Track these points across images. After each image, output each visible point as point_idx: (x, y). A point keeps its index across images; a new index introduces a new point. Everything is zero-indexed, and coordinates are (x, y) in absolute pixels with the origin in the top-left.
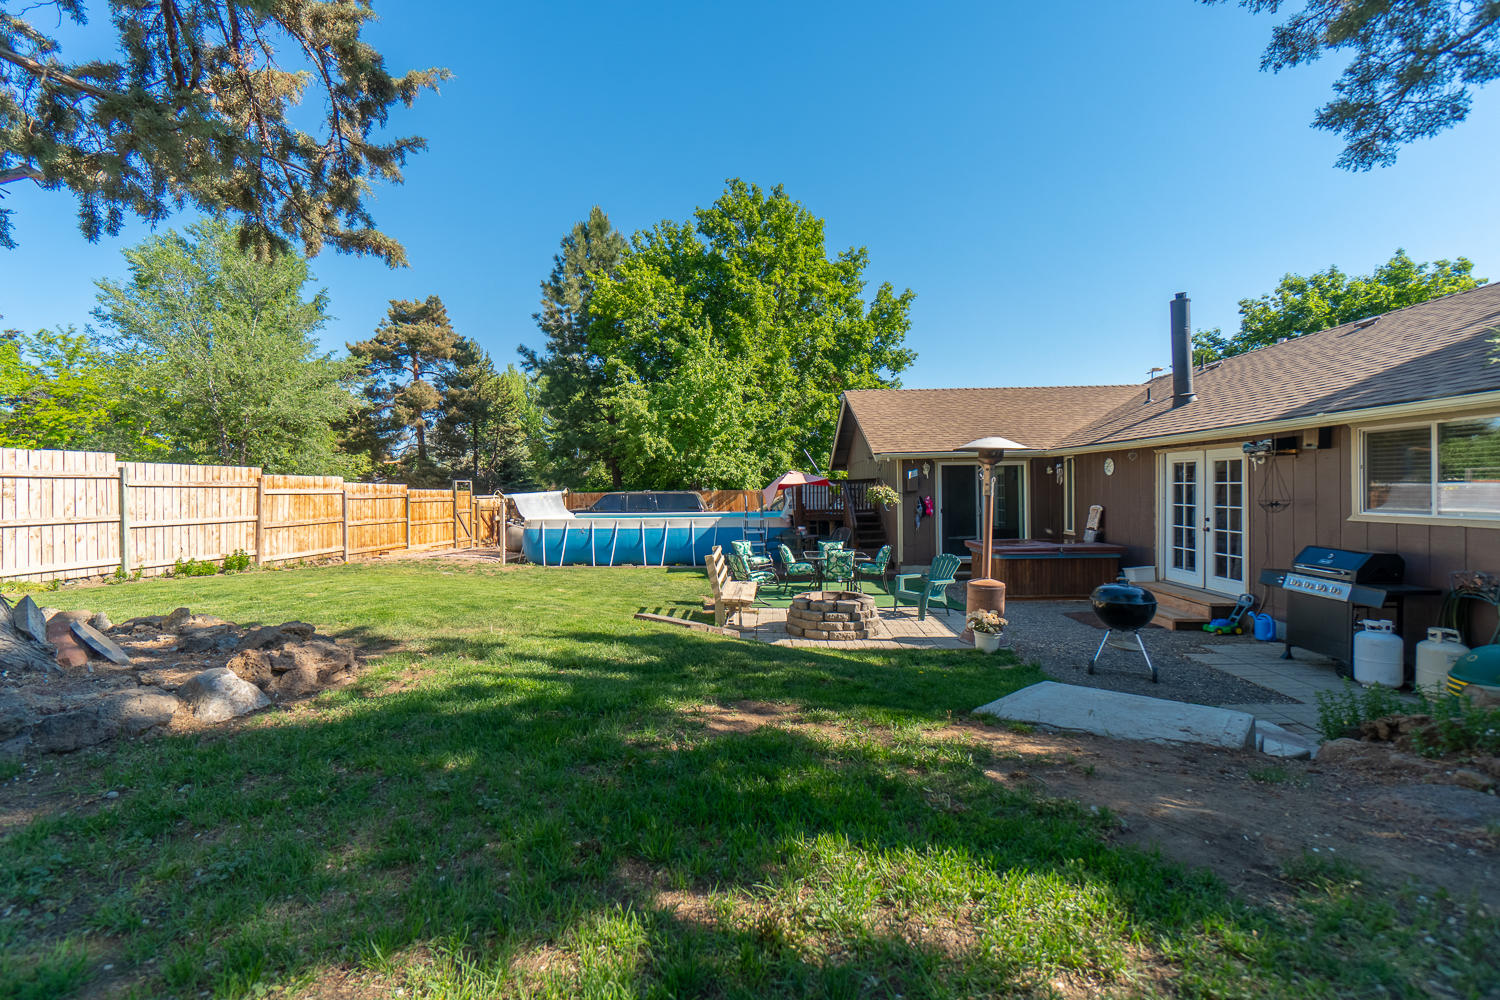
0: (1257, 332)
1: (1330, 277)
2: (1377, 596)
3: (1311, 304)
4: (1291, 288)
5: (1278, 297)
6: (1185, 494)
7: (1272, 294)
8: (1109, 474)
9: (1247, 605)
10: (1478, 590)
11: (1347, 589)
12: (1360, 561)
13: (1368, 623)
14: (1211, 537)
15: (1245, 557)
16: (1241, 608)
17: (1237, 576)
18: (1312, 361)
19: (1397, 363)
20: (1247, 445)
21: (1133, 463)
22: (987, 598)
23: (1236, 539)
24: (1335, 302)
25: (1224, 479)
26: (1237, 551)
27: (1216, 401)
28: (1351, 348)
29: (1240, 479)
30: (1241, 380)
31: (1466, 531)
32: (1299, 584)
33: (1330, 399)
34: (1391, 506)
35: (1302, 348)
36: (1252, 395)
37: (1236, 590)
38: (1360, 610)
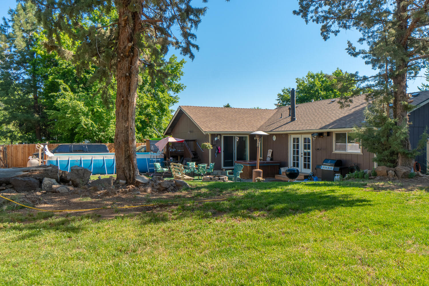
0: (301, 90)
1: (321, 74)
2: (338, 169)
3: (316, 83)
4: (311, 76)
5: (307, 78)
6: (296, 147)
7: (305, 77)
8: (274, 140)
9: (312, 175)
10: (353, 166)
11: (333, 167)
12: (335, 161)
13: (336, 174)
14: (303, 158)
15: (311, 163)
16: (310, 176)
17: (309, 168)
18: (323, 111)
19: (341, 117)
20: (312, 134)
21: (283, 137)
22: (258, 174)
23: (309, 158)
24: (322, 83)
25: (306, 143)
26: (309, 161)
27: (303, 121)
28: (331, 109)
29: (310, 143)
30: (307, 114)
31: (351, 155)
32: (324, 167)
33: (329, 125)
34: (339, 149)
35: (319, 106)
36: (312, 121)
37: (309, 171)
38: (335, 172)
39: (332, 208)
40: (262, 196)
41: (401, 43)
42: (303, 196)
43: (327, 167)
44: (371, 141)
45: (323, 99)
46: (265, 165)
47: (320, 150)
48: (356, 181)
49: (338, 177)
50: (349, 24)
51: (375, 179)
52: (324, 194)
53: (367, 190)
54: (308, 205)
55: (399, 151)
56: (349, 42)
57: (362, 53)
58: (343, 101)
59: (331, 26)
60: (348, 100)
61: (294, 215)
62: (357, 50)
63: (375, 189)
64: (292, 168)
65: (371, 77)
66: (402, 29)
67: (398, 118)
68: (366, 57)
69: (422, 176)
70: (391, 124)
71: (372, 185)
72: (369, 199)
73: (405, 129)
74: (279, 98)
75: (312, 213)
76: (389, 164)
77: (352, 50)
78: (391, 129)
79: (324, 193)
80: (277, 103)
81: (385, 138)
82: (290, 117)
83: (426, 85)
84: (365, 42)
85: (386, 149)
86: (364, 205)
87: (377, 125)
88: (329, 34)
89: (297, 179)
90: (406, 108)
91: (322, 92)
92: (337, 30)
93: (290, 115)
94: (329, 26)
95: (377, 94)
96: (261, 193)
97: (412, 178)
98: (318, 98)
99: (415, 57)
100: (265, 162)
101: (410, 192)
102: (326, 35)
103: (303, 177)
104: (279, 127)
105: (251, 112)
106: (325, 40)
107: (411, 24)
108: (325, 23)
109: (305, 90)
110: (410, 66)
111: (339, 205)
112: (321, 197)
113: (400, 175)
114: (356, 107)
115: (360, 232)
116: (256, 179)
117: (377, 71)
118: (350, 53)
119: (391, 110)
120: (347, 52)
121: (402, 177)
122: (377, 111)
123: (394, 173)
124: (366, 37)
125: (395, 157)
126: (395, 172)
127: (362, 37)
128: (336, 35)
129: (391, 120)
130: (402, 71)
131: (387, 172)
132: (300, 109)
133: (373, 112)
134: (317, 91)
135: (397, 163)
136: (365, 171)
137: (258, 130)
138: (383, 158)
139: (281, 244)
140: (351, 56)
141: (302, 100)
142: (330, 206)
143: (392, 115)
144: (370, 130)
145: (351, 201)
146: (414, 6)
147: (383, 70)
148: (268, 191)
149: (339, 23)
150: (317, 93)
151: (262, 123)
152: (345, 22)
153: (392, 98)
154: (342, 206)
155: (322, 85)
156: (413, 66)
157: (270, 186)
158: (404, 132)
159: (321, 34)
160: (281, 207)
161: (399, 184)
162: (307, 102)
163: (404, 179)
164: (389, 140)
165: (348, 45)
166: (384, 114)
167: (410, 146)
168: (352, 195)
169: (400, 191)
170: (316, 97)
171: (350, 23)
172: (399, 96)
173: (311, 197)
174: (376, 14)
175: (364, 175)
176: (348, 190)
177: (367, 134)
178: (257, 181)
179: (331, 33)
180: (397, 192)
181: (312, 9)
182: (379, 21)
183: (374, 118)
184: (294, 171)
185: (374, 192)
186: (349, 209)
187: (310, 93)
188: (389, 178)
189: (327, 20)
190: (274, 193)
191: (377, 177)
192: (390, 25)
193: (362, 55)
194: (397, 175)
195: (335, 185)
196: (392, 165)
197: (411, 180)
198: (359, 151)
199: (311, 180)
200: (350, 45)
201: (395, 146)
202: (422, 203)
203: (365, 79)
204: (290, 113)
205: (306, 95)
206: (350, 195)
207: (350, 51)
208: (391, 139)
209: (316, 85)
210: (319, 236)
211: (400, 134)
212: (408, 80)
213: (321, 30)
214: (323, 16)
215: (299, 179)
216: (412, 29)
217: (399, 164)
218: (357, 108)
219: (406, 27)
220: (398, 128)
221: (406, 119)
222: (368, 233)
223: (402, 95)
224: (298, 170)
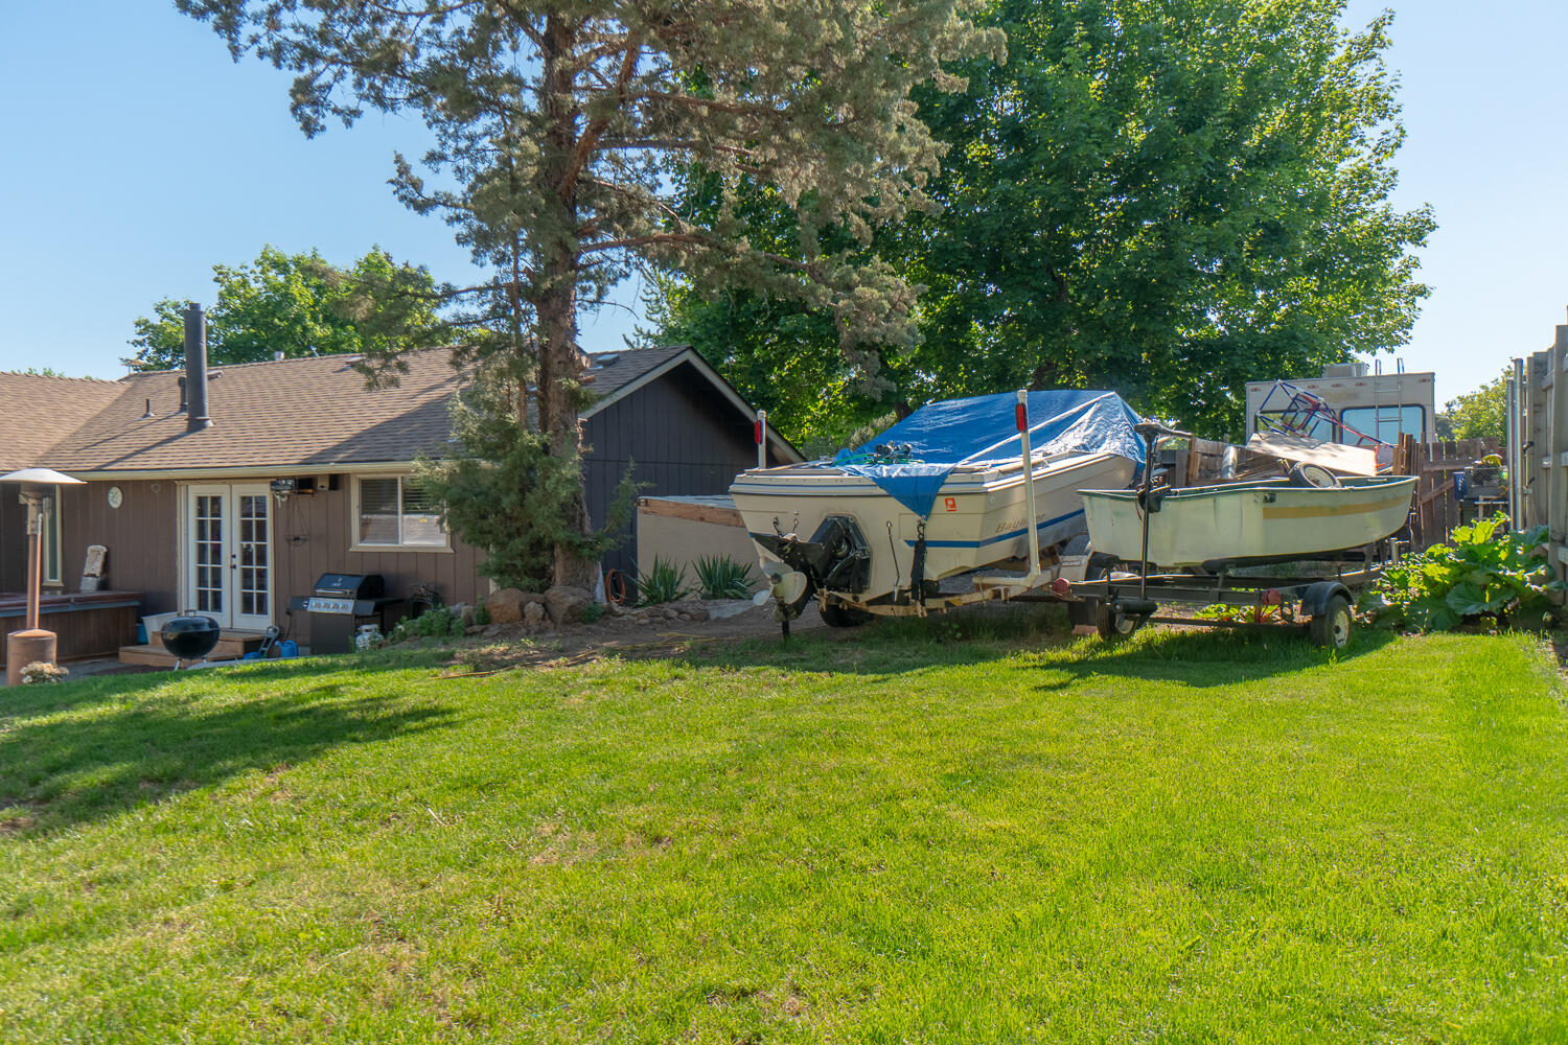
0: (236, 312)
1: (313, 262)
2: (368, 606)
3: (294, 291)
4: (275, 265)
5: (258, 270)
6: (210, 531)
7: (253, 266)
8: (115, 506)
9: (273, 636)
10: (422, 595)
11: (350, 604)
12: (358, 581)
13: (365, 627)
14: (237, 574)
15: (270, 592)
16: (269, 639)
17: (262, 610)
18: (316, 398)
19: (379, 421)
20: (272, 484)
21: (155, 495)
22: (37, 649)
23: (262, 574)
24: (317, 292)
25: (250, 515)
26: (262, 586)
27: (236, 432)
28: (346, 392)
29: (264, 515)
30: (253, 407)
31: (416, 555)
32: (318, 605)
33: (336, 449)
34: (375, 538)
35: (303, 377)
36: (271, 431)
37: (262, 624)
38: (359, 619)
39: (316, 753)
40: (25, 742)
41: (558, 191)
42: (212, 721)
43: (334, 605)
44: (471, 506)
45: (321, 351)
46: (71, 609)
47: (305, 540)
48: (422, 645)
49: (366, 637)
50: (393, 95)
51: (485, 634)
52: (297, 704)
53: (452, 675)
54: (223, 756)
55: (555, 537)
56: (398, 159)
57: (445, 204)
58: (375, 363)
59: (330, 87)
60: (394, 362)
61: (157, 804)
62: (428, 193)
63: (477, 669)
64: (191, 614)
65: (467, 291)
66: (560, 144)
67: (550, 432)
68: (458, 219)
69: (621, 612)
70: (531, 449)
71: (472, 655)
72: (449, 705)
73: (572, 467)
74: (140, 338)
75: (235, 782)
76: (526, 581)
77: (411, 189)
78: (531, 468)
79: (299, 699)
80: (134, 357)
81: (514, 497)
82: (186, 415)
83: (645, 331)
84: (446, 168)
85: (519, 532)
86: (429, 727)
87: (490, 452)
88: (324, 116)
89: (211, 654)
90: (576, 401)
91: (318, 328)
92: (353, 107)
93: (183, 408)
94: (320, 87)
95: (487, 348)
96: (24, 728)
97: (593, 621)
98: (301, 347)
99: (599, 241)
100: (72, 596)
101: (580, 666)
102: (309, 118)
103: (239, 648)
104: (137, 452)
105: (7, 388)
106: (310, 137)
107: (584, 135)
108: (307, 71)
109: (250, 314)
110: (584, 267)
111: (343, 738)
112: (280, 718)
113: (559, 612)
114: (431, 389)
115: (400, 824)
116: (23, 671)
117: (488, 272)
118: (403, 198)
119: (533, 406)
120: (394, 193)
121: (566, 623)
122: (490, 406)
123: (540, 611)
124: (449, 152)
125: (544, 559)
126: (544, 605)
127: (438, 149)
128: (349, 123)
129: (532, 439)
130: (560, 282)
131: (522, 607)
132: (225, 385)
133: (476, 406)
134: (299, 319)
135: (550, 579)
136: (453, 609)
137: (41, 463)
138: (509, 562)
139: (71, 931)
140: (408, 207)
141: (238, 353)
142: (310, 748)
143: (536, 420)
144: (468, 469)
145: (389, 719)
146: (593, 78)
147: (505, 271)
148: (59, 716)
149: (359, 84)
150: (299, 329)
151: (60, 435)
152: (378, 83)
153: (533, 364)
154: (355, 740)
155: (317, 302)
156: (592, 270)
157: (73, 696)
158: (569, 476)
159: (294, 110)
160: (104, 777)
161: (555, 644)
162: (259, 360)
163: (569, 628)
164: (525, 502)
165: (396, 167)
166: (510, 415)
167: (587, 518)
168: (397, 697)
169: (551, 666)
170: (294, 342)
171: (397, 91)
172: (556, 361)
173: (244, 721)
174: (482, 80)
175: (449, 624)
176: (386, 682)
177: (461, 482)
178: (27, 680)
179: (329, 114)
180: (542, 670)
181: (258, 10)
182: (492, 105)
183: (480, 429)
184: (197, 625)
185: (473, 680)
186: (378, 746)
187: (270, 327)
188: (527, 626)
189: (312, 63)
190: (83, 724)
191: (492, 628)
192: (525, 124)
193: (442, 212)
194: (550, 617)
195: (345, 667)
196: (537, 583)
197: (588, 629)
198: (439, 541)
199: (270, 656)
200: (403, 170)
201: (546, 523)
202: (606, 697)
203: (450, 293)
204: (183, 399)
205: (255, 335)
206: (391, 697)
207: (403, 192)
208: (530, 498)
209: (295, 300)
210: (246, 868)
211: (558, 482)
212: (578, 309)
213: (293, 93)
214: (297, 45)
215: (222, 655)
216: (588, 153)
217: (558, 579)
218: (436, 394)
219: (571, 141)
220: (552, 465)
221: (575, 436)
222: (426, 822)
223: (562, 357)
224: (212, 623)
